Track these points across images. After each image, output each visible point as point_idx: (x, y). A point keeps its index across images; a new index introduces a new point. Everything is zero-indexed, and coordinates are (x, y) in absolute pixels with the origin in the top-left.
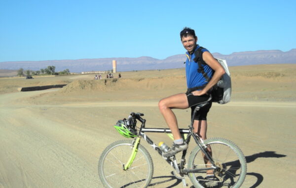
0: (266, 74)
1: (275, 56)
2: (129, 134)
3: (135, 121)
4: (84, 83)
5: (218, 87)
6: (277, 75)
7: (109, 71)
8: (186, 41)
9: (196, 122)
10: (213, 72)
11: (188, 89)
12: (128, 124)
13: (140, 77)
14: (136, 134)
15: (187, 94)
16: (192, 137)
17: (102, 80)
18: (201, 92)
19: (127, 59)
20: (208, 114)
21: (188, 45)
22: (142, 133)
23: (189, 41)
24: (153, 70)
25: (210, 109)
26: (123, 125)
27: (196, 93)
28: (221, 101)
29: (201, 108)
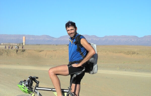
0: (126, 52)
1: (133, 40)
2: (27, 90)
3: (32, 82)
4: (2, 51)
5: (90, 62)
6: (134, 53)
7: (20, 43)
8: (69, 30)
9: (74, 85)
10: (88, 52)
11: (69, 63)
12: (27, 84)
13: (41, 49)
14: (32, 91)
15: (68, 65)
16: (70, 95)
17: (15, 50)
18: (78, 65)
19: (33, 36)
20: (82, 80)
21: (70, 33)
22: (36, 91)
23: (71, 30)
24: (50, 45)
25: (83, 77)
26: (23, 85)
27: (75, 65)
28: (92, 72)
29: (77, 76)
